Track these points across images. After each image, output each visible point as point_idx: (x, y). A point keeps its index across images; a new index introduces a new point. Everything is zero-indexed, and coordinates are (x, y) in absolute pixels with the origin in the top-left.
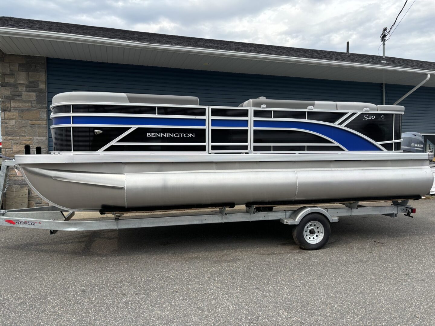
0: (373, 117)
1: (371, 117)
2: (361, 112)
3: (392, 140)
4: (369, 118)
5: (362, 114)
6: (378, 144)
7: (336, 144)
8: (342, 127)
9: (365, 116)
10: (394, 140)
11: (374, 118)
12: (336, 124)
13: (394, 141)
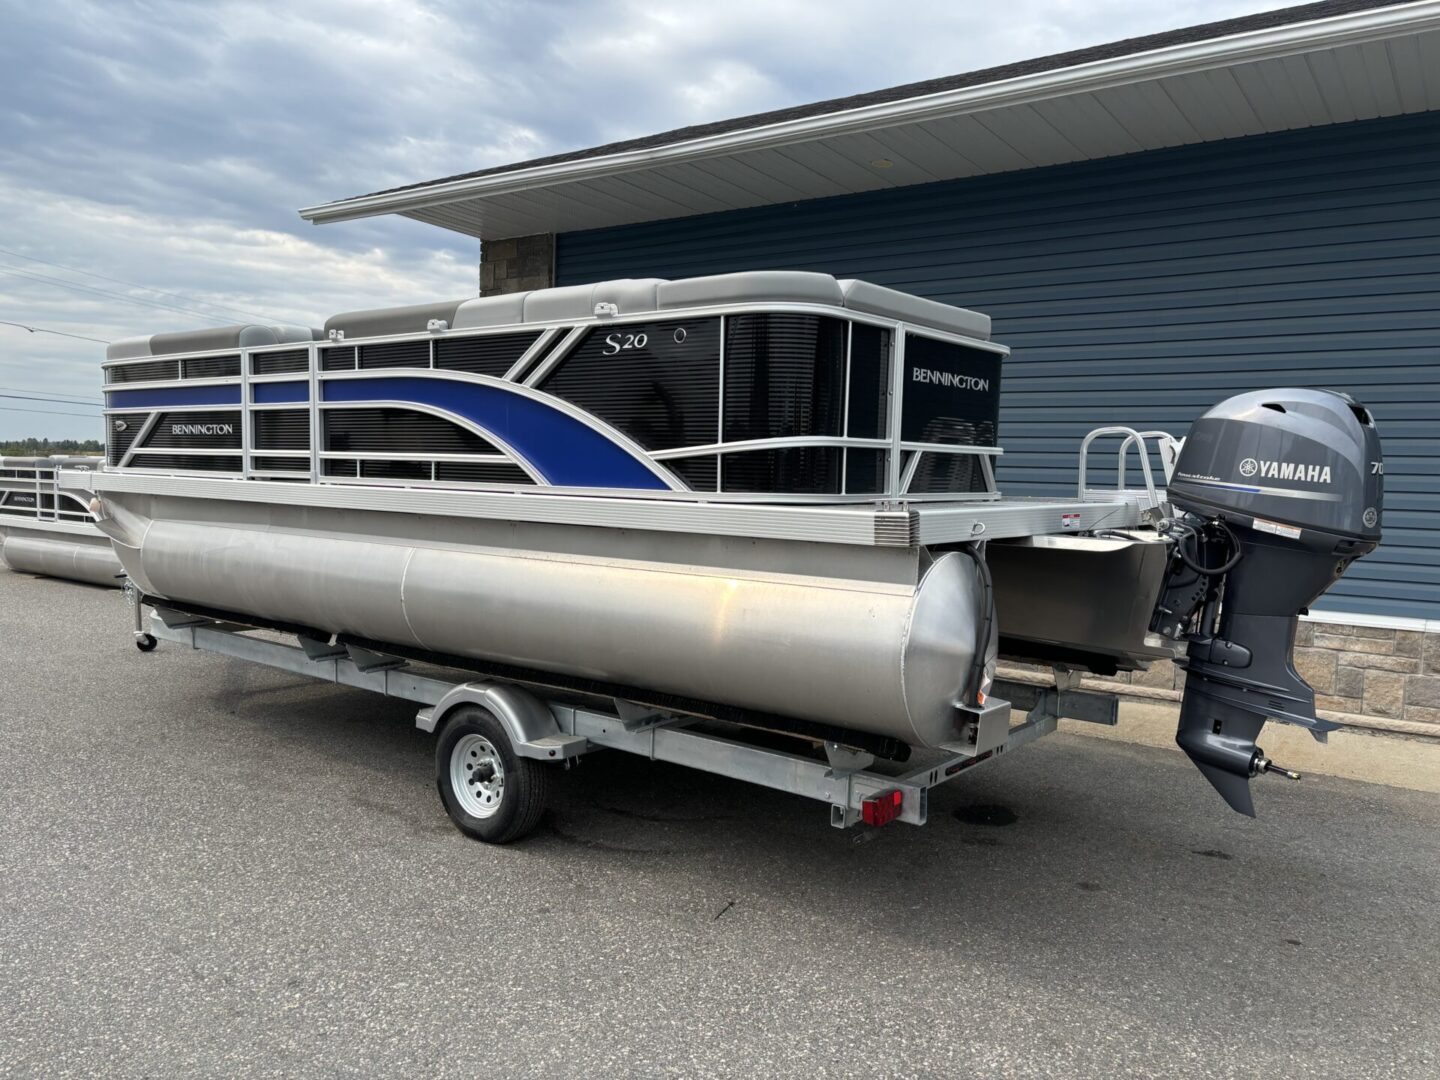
0: (641, 341)
1: (634, 341)
2: (586, 324)
3: (716, 442)
4: (626, 346)
5: (593, 333)
6: (648, 458)
7: (510, 455)
8: (526, 390)
9: (611, 339)
10: (725, 440)
11: (644, 343)
12: (505, 383)
13: (720, 447)
